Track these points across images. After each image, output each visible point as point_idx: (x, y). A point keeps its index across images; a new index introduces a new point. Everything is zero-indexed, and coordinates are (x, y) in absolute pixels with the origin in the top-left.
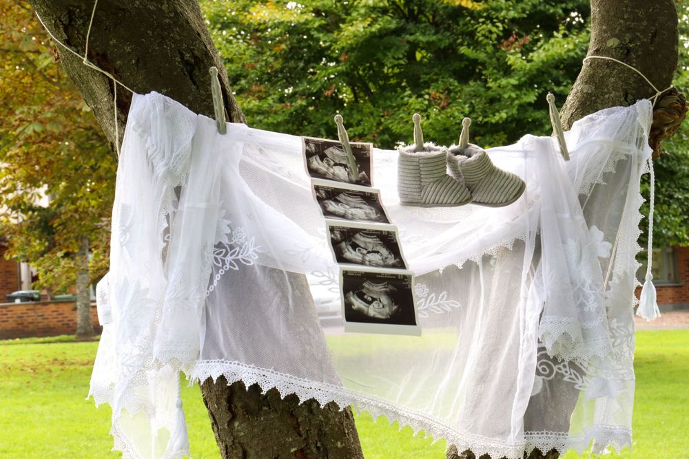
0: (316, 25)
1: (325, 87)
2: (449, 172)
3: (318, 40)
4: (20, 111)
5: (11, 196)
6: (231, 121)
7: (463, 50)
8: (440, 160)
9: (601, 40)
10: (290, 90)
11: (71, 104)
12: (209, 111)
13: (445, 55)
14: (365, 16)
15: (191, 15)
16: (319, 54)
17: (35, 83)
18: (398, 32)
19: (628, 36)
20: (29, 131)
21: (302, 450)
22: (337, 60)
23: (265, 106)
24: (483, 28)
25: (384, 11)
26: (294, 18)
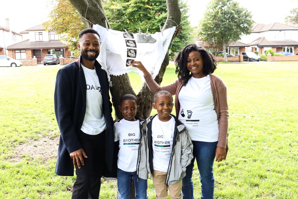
0: (123, 9)
1: (124, 21)
2: (145, 38)
3: (123, 12)
4: (71, 24)
5: (69, 39)
6: (109, 29)
7: (148, 15)
8: (143, 36)
9: (169, 17)
10: (118, 21)
11: (79, 23)
12: (105, 27)
13: (145, 16)
14: (131, 8)
15: (102, 11)
16: (123, 15)
17: (73, 19)
18: (137, 11)
19: (173, 16)
20: (72, 28)
21: (121, 82)
22: (126, 16)
23: (113, 24)
24: (152, 12)
25: (135, 7)
26: (119, 8)
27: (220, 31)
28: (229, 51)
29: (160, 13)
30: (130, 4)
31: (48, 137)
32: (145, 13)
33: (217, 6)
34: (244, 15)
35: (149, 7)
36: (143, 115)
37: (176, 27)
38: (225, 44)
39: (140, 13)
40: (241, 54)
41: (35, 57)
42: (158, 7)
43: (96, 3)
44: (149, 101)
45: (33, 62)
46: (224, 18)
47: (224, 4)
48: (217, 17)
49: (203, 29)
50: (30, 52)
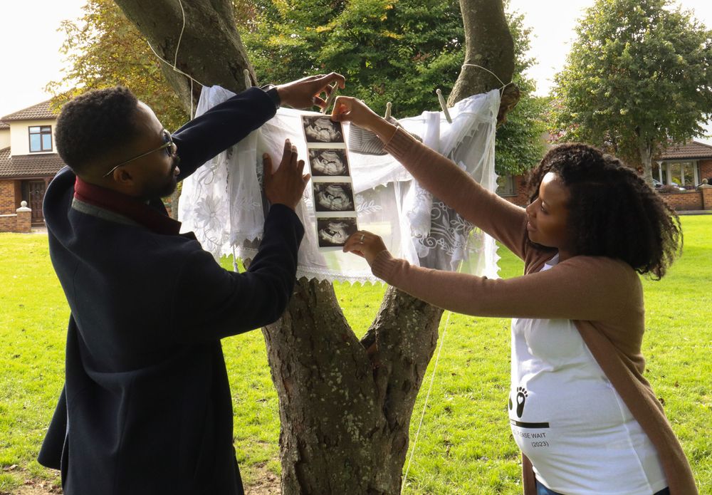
0: (307, 47)
3: (308, 56)
7: (391, 62)
9: (472, 55)
11: (168, 94)
13: (381, 64)
14: (335, 42)
15: (234, 41)
18: (356, 50)
19: (487, 53)
22: (318, 70)
24: (402, 50)
25: (347, 39)
26: (295, 43)
27: (630, 106)
28: (664, 173)
29: (428, 55)
30: (332, 31)
31: (44, 482)
32: (380, 55)
33: (614, 30)
34: (705, 54)
35: (394, 35)
36: (387, 417)
37: (501, 91)
38: (648, 152)
39: (362, 55)
40: (704, 183)
41: (24, 203)
42: (424, 36)
43: (212, 12)
44: (408, 362)
45: (19, 221)
46: (640, 67)
47: (637, 23)
48: (616, 66)
49: (571, 105)
50: (11, 188)
